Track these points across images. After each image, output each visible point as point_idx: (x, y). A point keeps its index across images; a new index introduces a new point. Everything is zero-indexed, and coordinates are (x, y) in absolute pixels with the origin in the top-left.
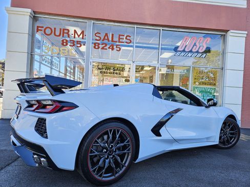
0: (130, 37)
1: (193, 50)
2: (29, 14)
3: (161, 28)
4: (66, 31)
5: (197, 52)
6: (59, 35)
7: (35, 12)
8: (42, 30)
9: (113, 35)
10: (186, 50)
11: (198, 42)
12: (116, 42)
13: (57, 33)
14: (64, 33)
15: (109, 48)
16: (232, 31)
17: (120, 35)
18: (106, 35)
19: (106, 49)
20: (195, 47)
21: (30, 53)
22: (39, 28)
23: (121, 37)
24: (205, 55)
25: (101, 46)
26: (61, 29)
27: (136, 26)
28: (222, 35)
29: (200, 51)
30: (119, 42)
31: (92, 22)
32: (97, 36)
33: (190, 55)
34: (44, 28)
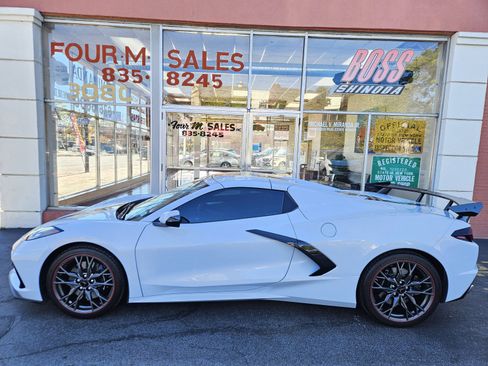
0: (241, 56)
1: (376, 79)
2: (32, 19)
3: (306, 34)
4: (109, 51)
5: (384, 83)
6: (97, 60)
7: (43, 14)
8: (61, 51)
9: (204, 54)
10: (361, 79)
11: (386, 60)
12: (213, 68)
13: (93, 56)
14: (105, 54)
15: (198, 82)
16: (461, 34)
17: (219, 54)
18: (192, 53)
19: (192, 85)
20: (379, 72)
21: (42, 98)
22: (56, 47)
23: (222, 58)
24: (400, 88)
25: (182, 79)
26: (98, 47)
27: (252, 32)
28: (440, 43)
29: (390, 80)
30: (219, 68)
31: (161, 27)
32: (173, 58)
33: (367, 89)
34: (66, 45)
